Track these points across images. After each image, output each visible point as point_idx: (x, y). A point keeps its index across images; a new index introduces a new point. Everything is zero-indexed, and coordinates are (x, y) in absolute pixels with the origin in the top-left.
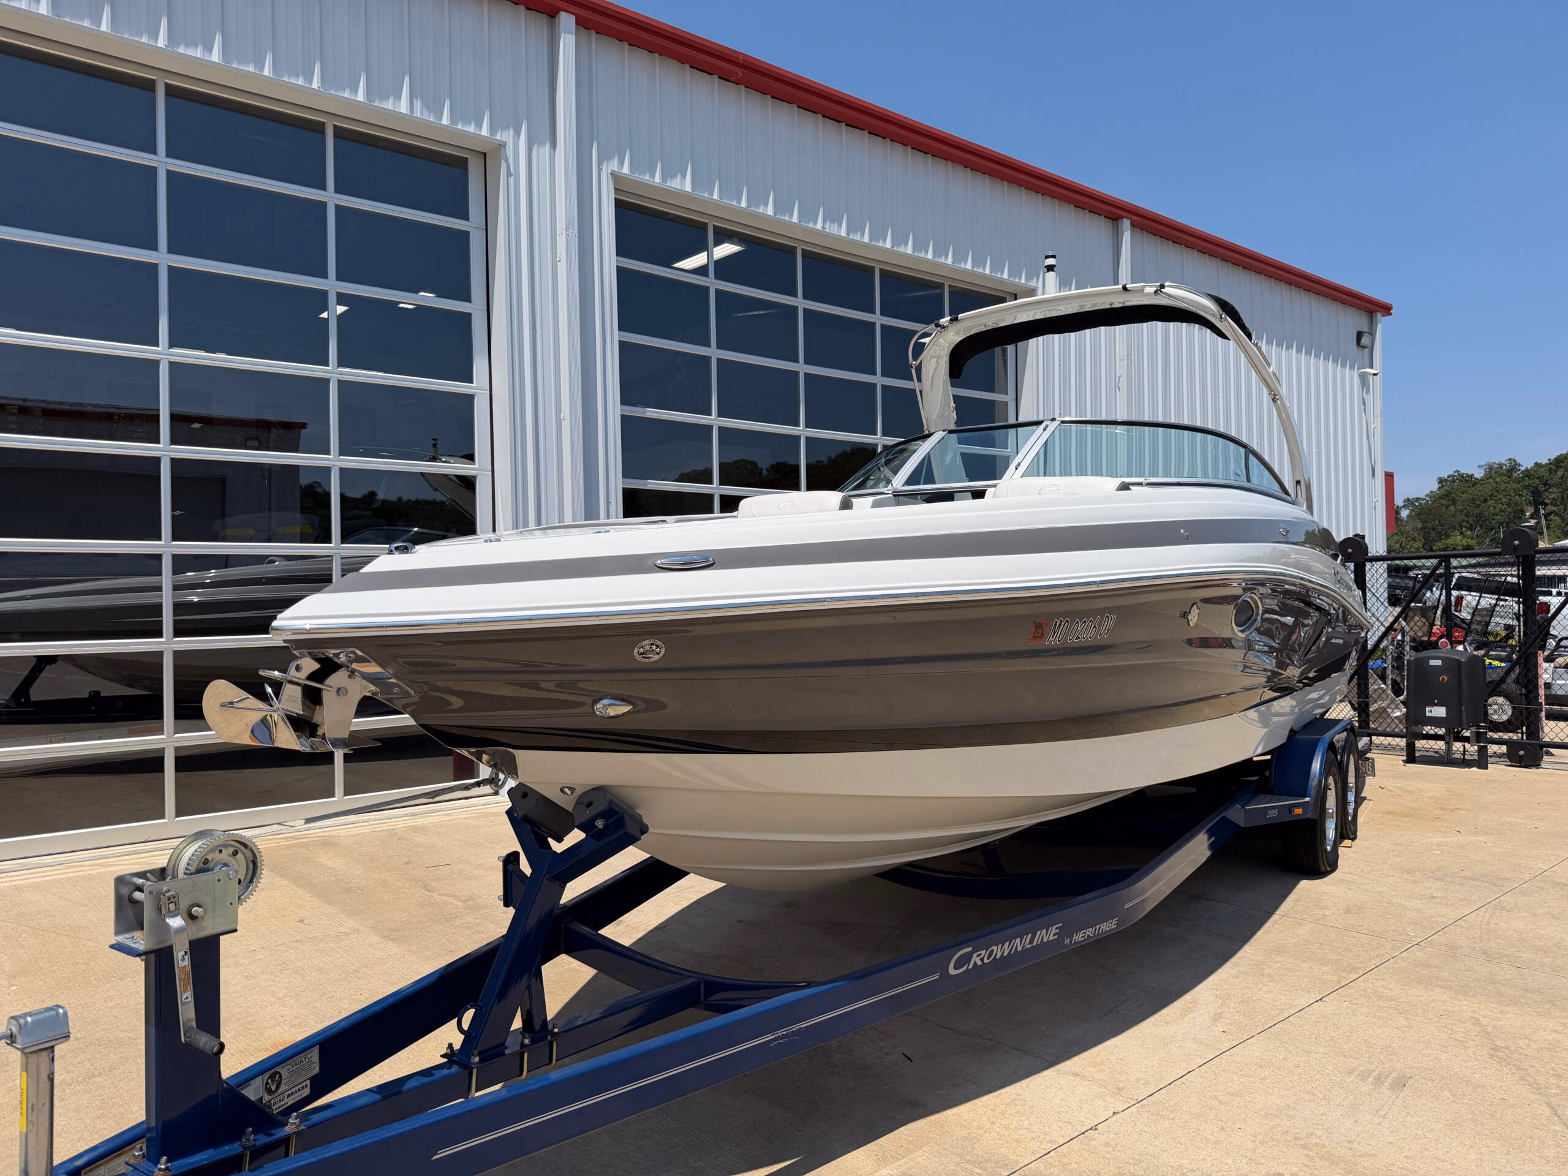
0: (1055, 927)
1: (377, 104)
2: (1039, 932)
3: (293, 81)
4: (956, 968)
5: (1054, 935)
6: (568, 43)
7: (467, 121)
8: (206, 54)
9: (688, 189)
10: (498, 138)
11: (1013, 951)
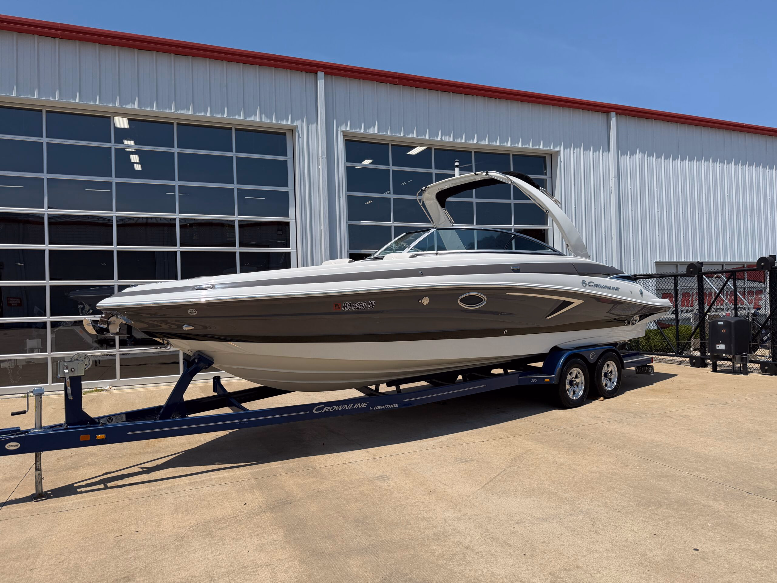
0: (365, 403)
1: (248, 119)
2: (356, 404)
3: (218, 116)
4: (316, 411)
5: (364, 406)
6: (321, 83)
7: (282, 120)
8: (188, 112)
9: (376, 132)
10: (295, 124)
11: (344, 409)
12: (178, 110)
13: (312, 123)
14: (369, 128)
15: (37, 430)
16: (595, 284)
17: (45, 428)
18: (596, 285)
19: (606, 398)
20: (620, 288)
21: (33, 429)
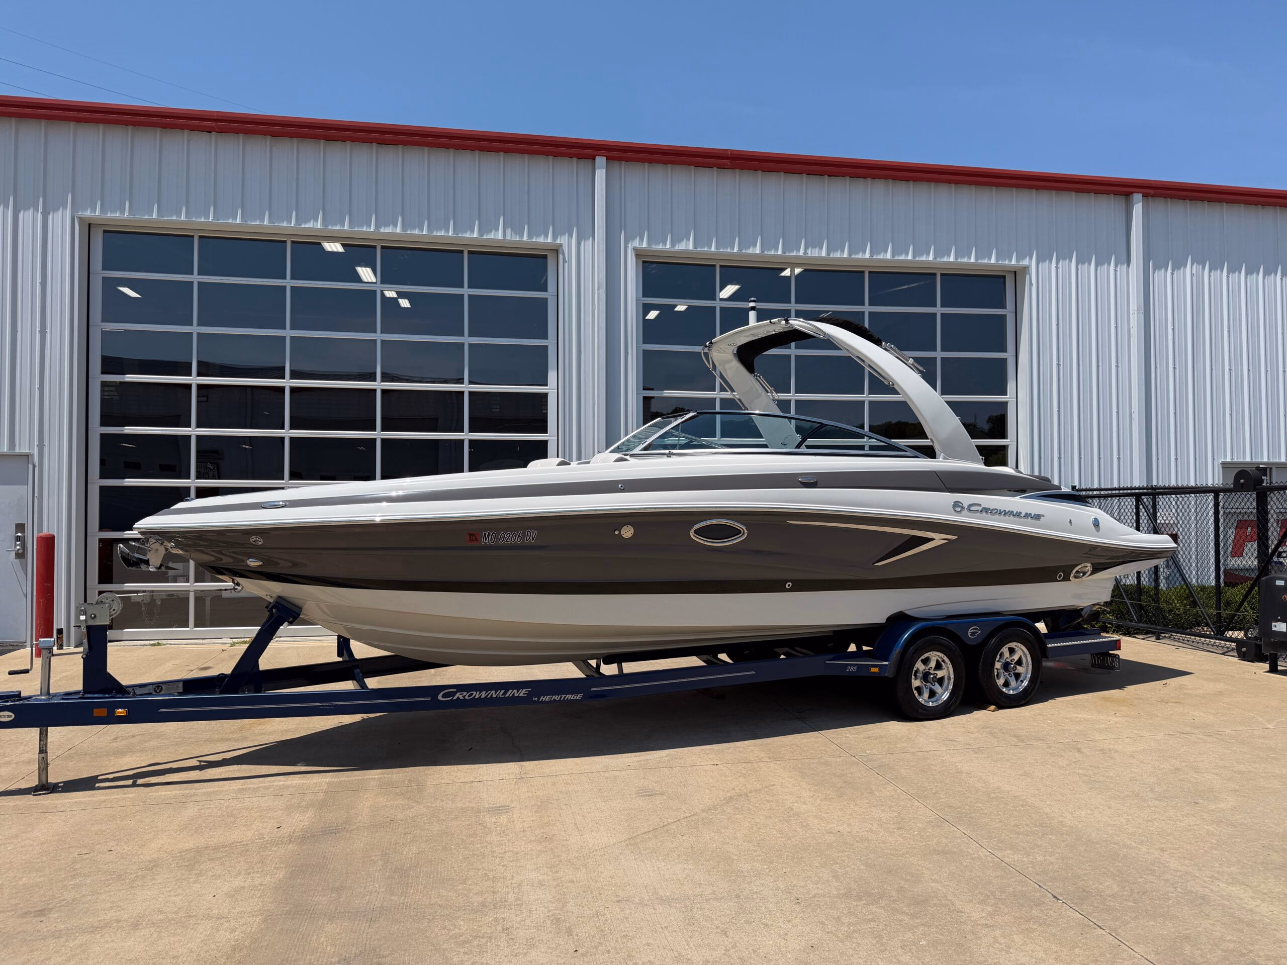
0: (524, 690)
1: (485, 237)
2: (510, 691)
3: (440, 233)
4: (443, 696)
5: (524, 694)
6: (600, 174)
7: (539, 235)
8: (394, 229)
9: (691, 248)
10: (558, 241)
11: (489, 697)
12: (381, 228)
13: (586, 238)
14: (680, 241)
15: (43, 697)
16: (984, 508)
17: (55, 695)
18: (986, 510)
19: (1000, 707)
20: (1043, 516)
21: (38, 695)
